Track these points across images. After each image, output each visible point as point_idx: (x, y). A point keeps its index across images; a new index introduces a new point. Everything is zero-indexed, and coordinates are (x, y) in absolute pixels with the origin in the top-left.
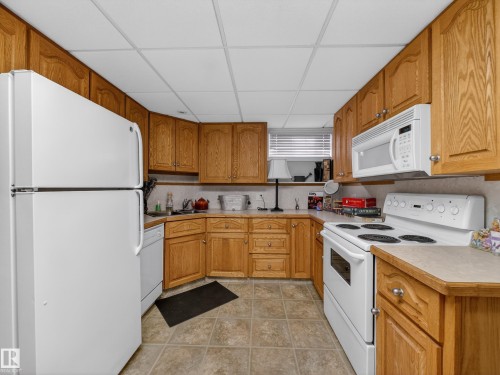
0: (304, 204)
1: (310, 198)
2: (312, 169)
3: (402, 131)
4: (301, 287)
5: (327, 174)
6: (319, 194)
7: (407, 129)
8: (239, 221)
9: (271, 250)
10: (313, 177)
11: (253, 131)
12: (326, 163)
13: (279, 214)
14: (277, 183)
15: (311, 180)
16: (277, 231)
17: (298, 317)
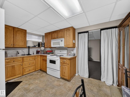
0: (35, 53)
1: (37, 51)
2: (37, 44)
3: (61, 41)
4: (38, 72)
5: (41, 45)
6: (39, 50)
7: (62, 41)
8: (19, 59)
9: (30, 65)
10: (37, 46)
11: (22, 31)
12: (41, 43)
13: (30, 56)
14: (29, 47)
15: (37, 47)
16: (32, 60)
17: (42, 77)
